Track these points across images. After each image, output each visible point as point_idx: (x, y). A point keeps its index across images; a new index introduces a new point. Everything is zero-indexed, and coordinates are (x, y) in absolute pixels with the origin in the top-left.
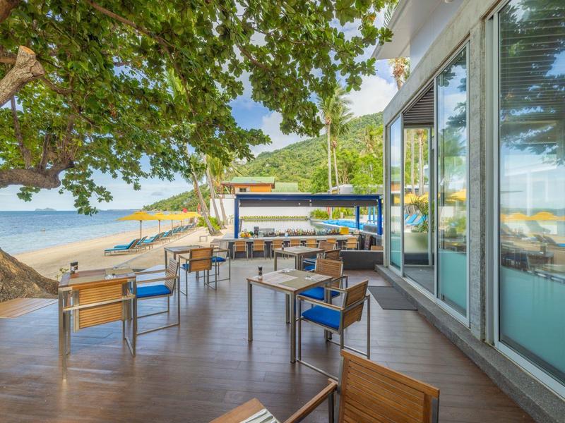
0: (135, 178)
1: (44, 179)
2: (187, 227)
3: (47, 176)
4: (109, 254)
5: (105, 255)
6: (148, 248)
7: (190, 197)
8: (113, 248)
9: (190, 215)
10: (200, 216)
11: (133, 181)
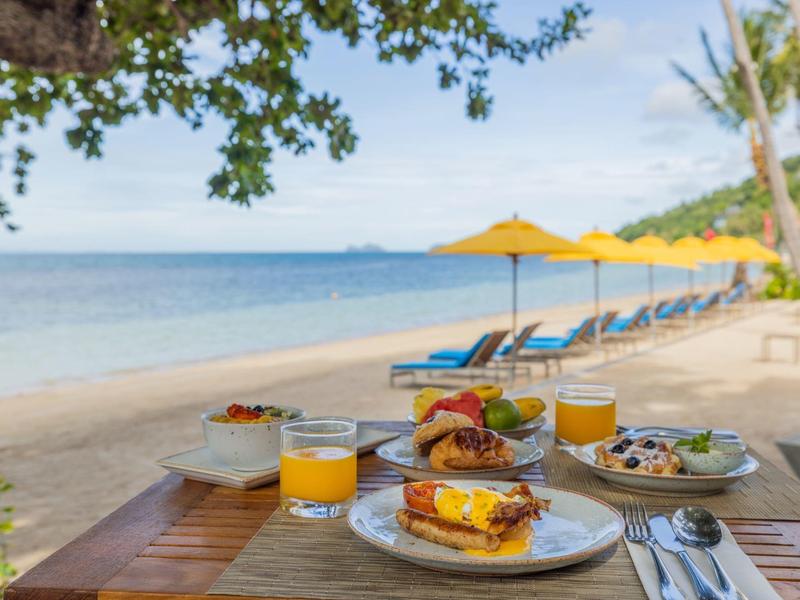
0: (474, 64)
1: (28, 21)
2: (715, 300)
3: (48, 13)
4: (407, 379)
5: (392, 385)
6: (537, 368)
7: (741, 204)
8: (424, 360)
9: (729, 250)
10: (771, 256)
11: (466, 78)
